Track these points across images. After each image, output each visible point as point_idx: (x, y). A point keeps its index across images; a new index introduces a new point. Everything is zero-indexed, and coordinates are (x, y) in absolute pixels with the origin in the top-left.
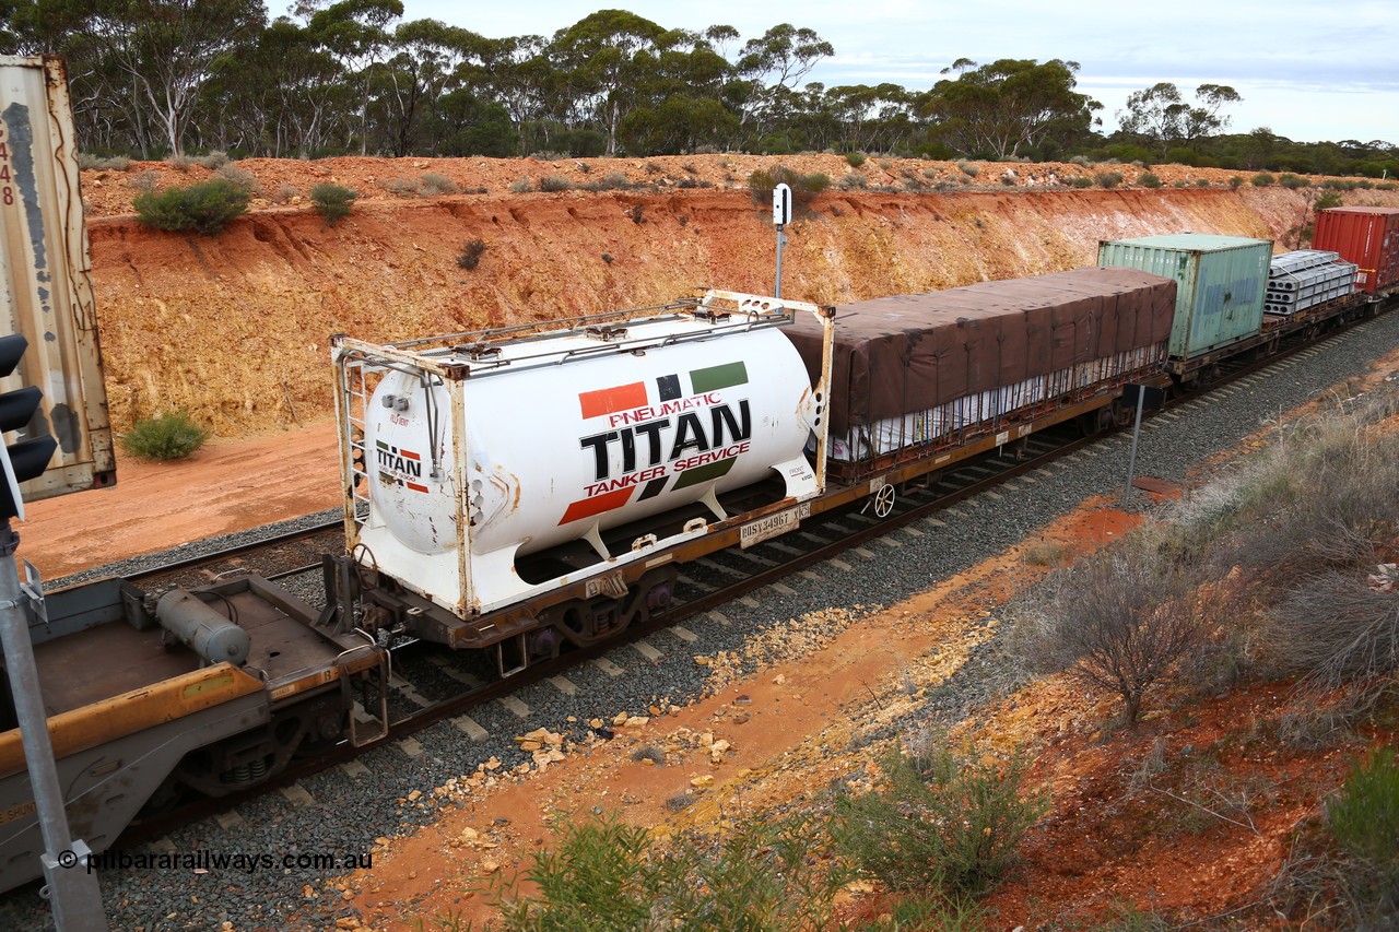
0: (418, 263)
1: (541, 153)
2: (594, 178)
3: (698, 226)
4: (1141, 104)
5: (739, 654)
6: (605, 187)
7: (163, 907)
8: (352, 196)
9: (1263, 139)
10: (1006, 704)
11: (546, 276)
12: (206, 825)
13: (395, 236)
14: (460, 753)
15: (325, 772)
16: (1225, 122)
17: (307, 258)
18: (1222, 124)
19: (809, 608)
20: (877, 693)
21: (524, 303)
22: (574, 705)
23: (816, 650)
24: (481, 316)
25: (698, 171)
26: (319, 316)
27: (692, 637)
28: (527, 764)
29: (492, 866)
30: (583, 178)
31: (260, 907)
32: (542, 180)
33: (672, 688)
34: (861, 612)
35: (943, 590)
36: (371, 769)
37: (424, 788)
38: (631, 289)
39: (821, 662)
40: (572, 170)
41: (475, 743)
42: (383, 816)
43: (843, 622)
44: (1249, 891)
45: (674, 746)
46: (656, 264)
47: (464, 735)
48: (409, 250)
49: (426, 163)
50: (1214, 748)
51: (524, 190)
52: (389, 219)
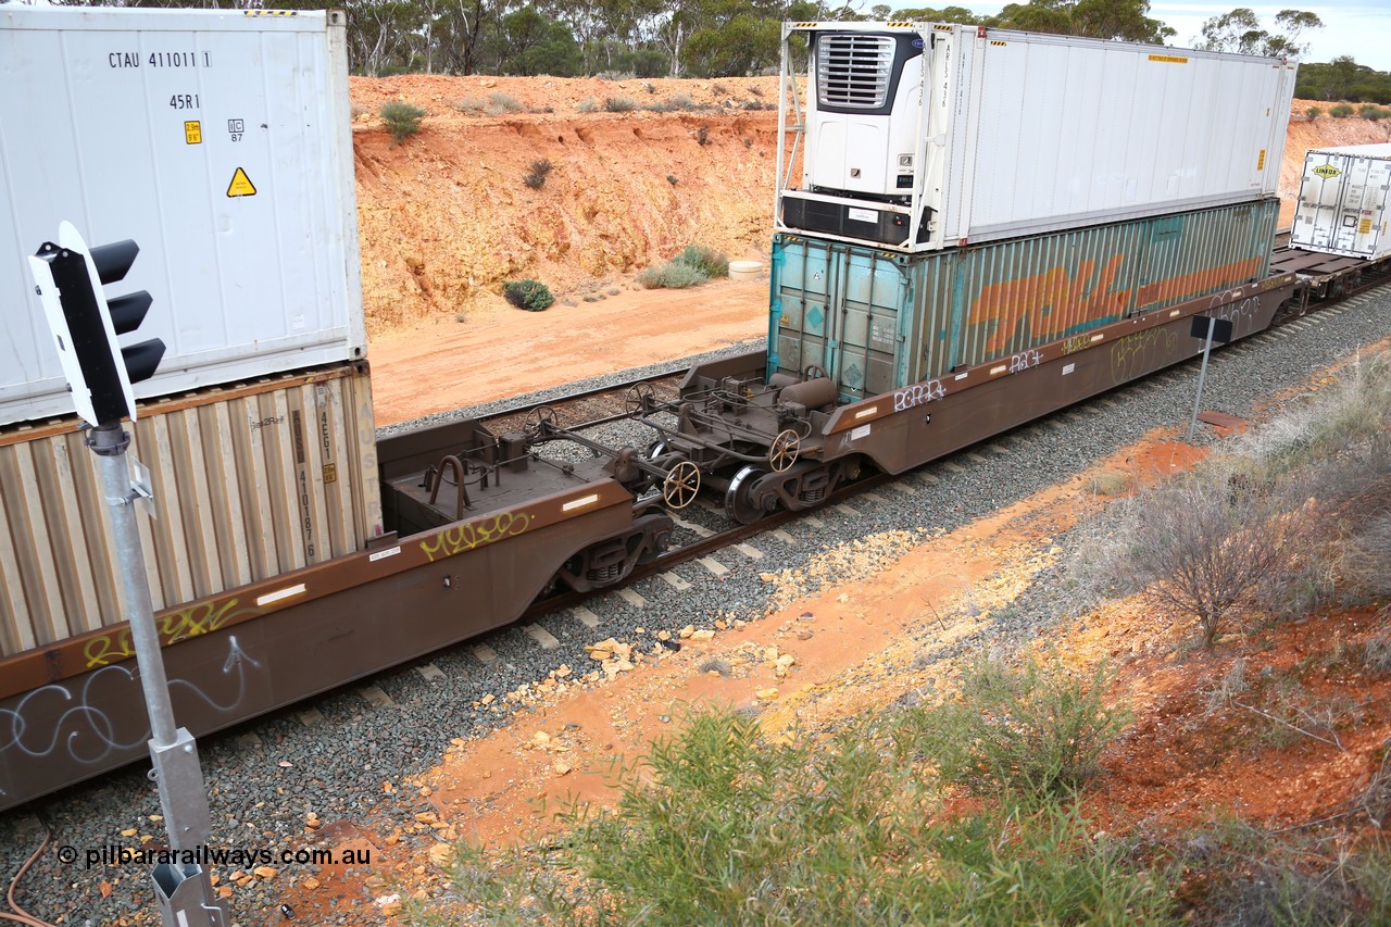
0: (485, 182)
1: (607, 72)
2: (659, 100)
3: (763, 149)
4: (1216, 30)
5: (803, 572)
6: (670, 109)
7: (251, 796)
8: (420, 115)
9: (1345, 68)
10: (1076, 625)
11: (611, 198)
12: (289, 722)
13: (463, 154)
14: (531, 660)
15: (402, 674)
16: (1305, 49)
17: (376, 175)
18: (1301, 52)
19: (872, 530)
20: (941, 615)
21: (589, 223)
22: (642, 617)
23: (879, 570)
24: (547, 235)
25: (764, 93)
26: (388, 233)
27: (757, 555)
28: (596, 672)
29: (565, 769)
30: (648, 100)
31: (342, 799)
32: (608, 101)
33: (738, 603)
34: (924, 536)
35: (1004, 516)
36: (444, 672)
37: (497, 693)
38: (695, 210)
39: (884, 582)
40: (638, 90)
41: (546, 652)
42: (458, 719)
43: (907, 545)
44: (1336, 804)
45: (739, 659)
46: (721, 186)
47: (535, 644)
48: (475, 169)
49: (493, 82)
50: (1295, 669)
51: (591, 110)
52: (456, 137)
